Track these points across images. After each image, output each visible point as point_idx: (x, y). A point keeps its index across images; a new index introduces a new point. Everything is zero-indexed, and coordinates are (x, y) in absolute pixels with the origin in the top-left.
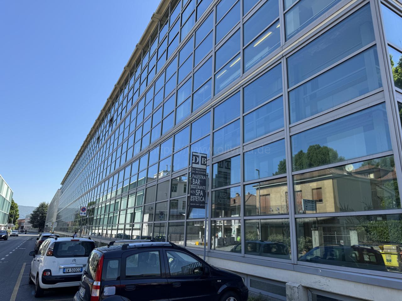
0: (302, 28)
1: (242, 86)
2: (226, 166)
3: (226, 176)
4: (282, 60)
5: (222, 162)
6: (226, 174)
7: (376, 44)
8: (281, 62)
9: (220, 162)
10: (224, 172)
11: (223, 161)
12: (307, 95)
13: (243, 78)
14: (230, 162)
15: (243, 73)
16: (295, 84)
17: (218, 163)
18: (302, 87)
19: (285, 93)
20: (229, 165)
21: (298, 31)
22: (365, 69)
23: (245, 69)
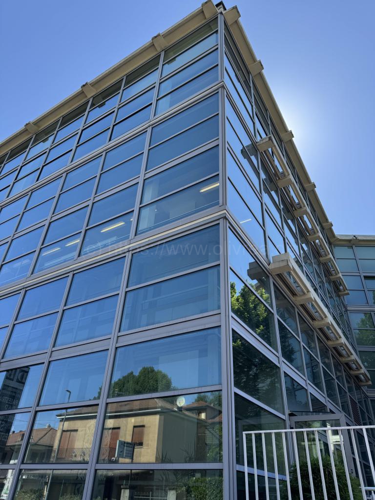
0: (155, 227)
1: (73, 271)
2: (19, 377)
3: (14, 394)
4: (127, 254)
5: (14, 371)
6: (14, 390)
7: (219, 264)
8: (125, 256)
9: (12, 370)
10: (13, 387)
11: (16, 369)
12: (146, 301)
13: (77, 262)
14: (27, 372)
15: (79, 256)
16: (136, 285)
17: (7, 371)
18: (143, 290)
19: (122, 292)
20: (25, 377)
21: (150, 229)
22: (207, 287)
23: (82, 253)
